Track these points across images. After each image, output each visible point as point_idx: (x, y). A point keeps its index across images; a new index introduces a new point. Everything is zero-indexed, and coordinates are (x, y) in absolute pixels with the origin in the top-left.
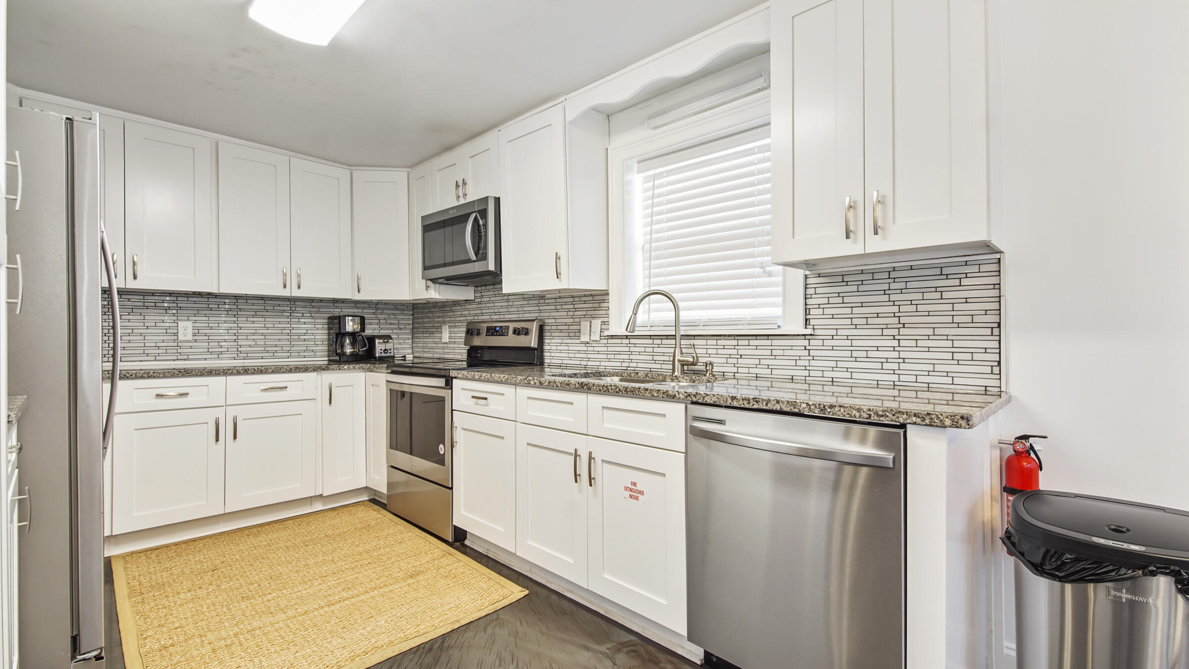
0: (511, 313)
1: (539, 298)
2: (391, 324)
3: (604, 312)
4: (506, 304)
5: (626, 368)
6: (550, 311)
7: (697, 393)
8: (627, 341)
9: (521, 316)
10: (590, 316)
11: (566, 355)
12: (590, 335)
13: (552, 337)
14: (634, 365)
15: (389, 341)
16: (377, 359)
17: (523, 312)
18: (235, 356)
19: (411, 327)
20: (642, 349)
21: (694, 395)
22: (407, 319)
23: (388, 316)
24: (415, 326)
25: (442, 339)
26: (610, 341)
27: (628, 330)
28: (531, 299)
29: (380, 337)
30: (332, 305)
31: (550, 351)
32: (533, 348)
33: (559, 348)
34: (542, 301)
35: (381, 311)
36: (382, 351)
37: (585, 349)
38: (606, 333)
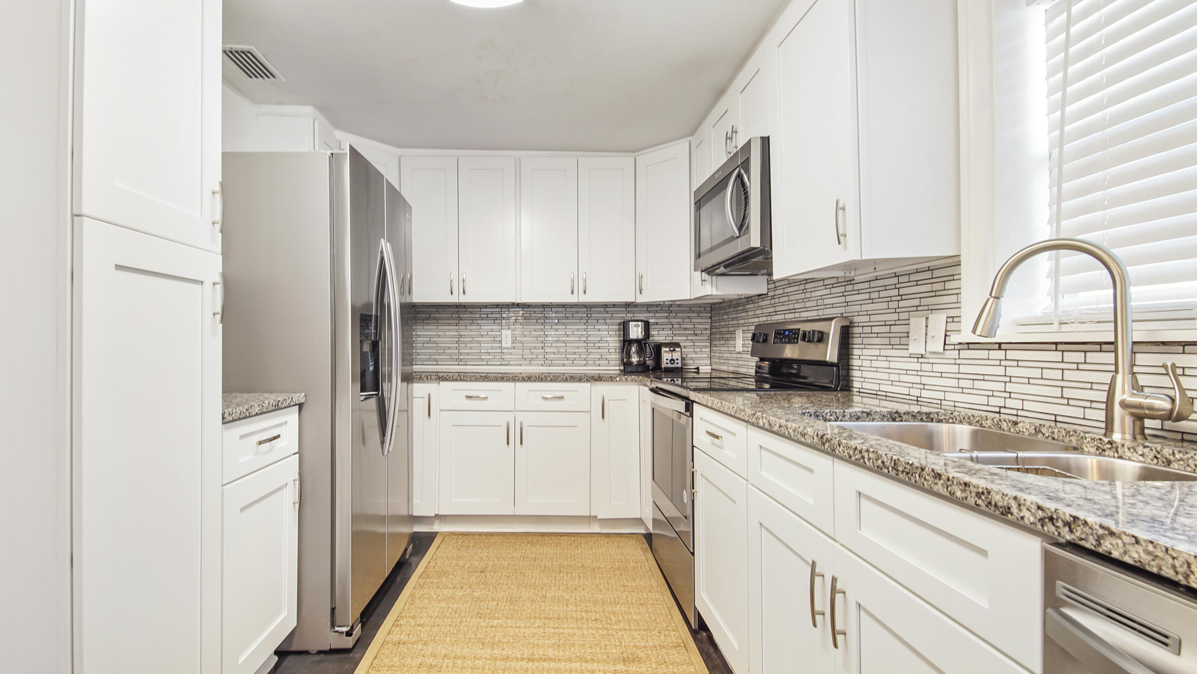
0: (808, 309)
1: (845, 283)
2: (685, 329)
3: (953, 298)
4: (803, 296)
5: (997, 409)
6: (860, 303)
7: (1075, 518)
8: (1000, 354)
9: (821, 312)
10: (926, 308)
11: (885, 376)
12: (926, 342)
13: (865, 346)
14: (1018, 404)
15: (677, 349)
16: (663, 370)
17: (824, 307)
18: (543, 362)
19: (709, 332)
20: (1037, 373)
21: (1067, 524)
22: (704, 323)
23: (682, 320)
24: (714, 331)
25: (735, 347)
26: (965, 354)
27: (978, 332)
28: (834, 285)
29: (667, 345)
30: (625, 309)
31: (861, 368)
32: (831, 363)
33: (875, 364)
34: (849, 288)
35: (675, 315)
36: (668, 361)
37: (917, 366)
38: (954, 339)
